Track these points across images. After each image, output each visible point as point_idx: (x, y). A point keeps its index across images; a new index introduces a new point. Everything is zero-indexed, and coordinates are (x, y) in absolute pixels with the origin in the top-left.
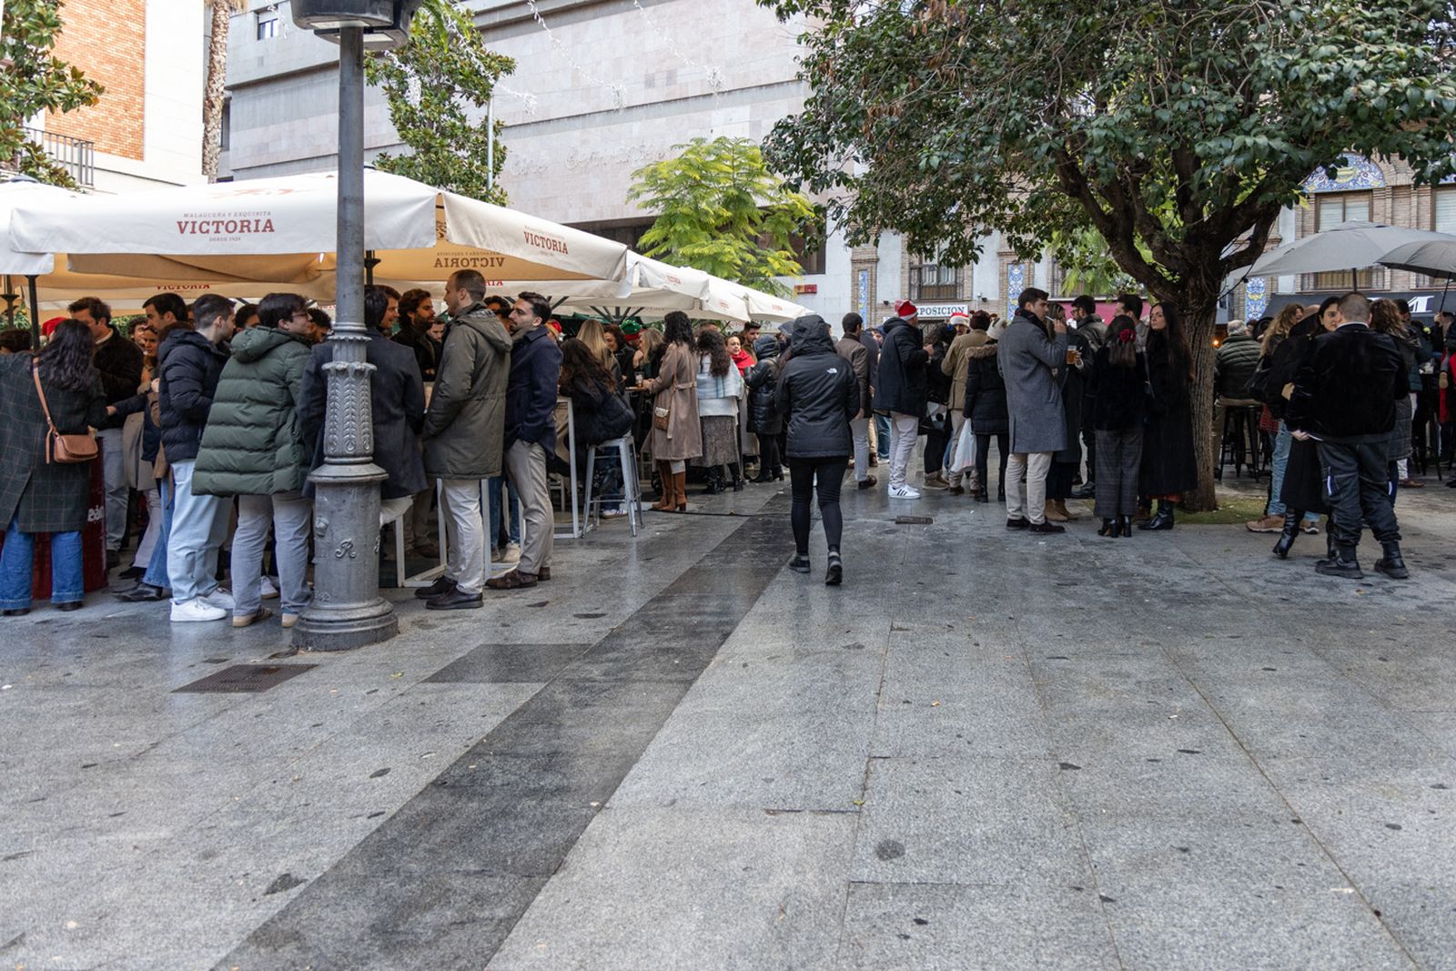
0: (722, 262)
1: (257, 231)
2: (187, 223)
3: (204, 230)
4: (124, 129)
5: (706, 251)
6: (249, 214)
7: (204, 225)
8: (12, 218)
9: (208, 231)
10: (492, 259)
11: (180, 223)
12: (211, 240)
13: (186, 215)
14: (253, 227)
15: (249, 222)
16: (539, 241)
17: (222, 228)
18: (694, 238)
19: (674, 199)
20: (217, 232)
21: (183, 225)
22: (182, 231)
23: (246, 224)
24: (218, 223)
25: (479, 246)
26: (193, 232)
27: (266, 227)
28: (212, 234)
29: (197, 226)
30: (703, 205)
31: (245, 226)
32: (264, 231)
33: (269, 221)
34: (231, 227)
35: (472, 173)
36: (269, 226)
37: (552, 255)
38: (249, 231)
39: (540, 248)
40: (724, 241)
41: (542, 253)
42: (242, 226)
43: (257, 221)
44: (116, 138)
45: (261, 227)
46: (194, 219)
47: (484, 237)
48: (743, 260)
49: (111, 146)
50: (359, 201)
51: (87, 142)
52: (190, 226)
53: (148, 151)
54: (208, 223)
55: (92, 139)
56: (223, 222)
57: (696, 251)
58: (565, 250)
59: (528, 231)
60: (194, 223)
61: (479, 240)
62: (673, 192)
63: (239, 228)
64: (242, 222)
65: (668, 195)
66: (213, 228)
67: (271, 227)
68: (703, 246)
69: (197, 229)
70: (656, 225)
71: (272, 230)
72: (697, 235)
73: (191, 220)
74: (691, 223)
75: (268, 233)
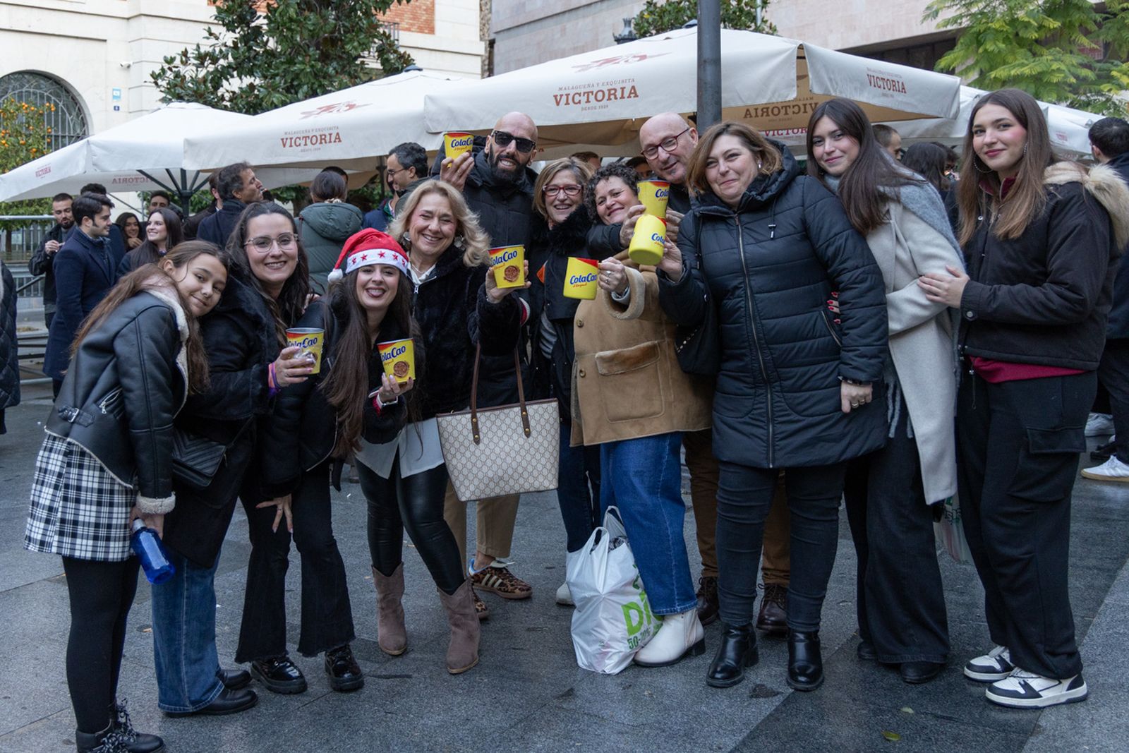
0: (1049, 83)
1: (622, 97)
2: (561, 96)
3: (576, 101)
4: (420, 7)
5: (1026, 71)
6: (615, 82)
7: (577, 96)
8: (425, 104)
9: (579, 102)
10: (805, 105)
11: (555, 96)
12: (583, 109)
13: (561, 89)
14: (619, 94)
15: (615, 90)
16: (880, 83)
17: (592, 97)
18: (1010, 59)
19: (982, 13)
20: (588, 101)
21: (558, 98)
22: (558, 103)
23: (613, 92)
24: (588, 93)
25: (833, 94)
26: (567, 103)
27: (631, 93)
28: (583, 104)
29: (570, 98)
30: (1021, 14)
31: (612, 94)
32: (629, 97)
33: (633, 88)
34: (600, 96)
35: (741, 10)
36: (634, 92)
37: (892, 96)
38: (616, 98)
39: (881, 90)
40: (1050, 58)
41: (884, 95)
42: (610, 95)
43: (623, 89)
44: (415, 18)
45: (626, 94)
46: (567, 92)
47: (837, 84)
48: (1077, 77)
49: (411, 24)
50: (717, 61)
51: (395, 24)
52: (564, 98)
53: (438, 25)
54: (580, 95)
55: (397, 20)
56: (592, 92)
57: (1013, 72)
58: (903, 90)
59: (870, 73)
60: (568, 95)
61: (833, 88)
62: (981, 5)
63: (606, 97)
64: (609, 90)
65: (974, 10)
66: (584, 99)
67: (635, 93)
68: (1023, 65)
69: (570, 101)
70: (959, 47)
71: (636, 96)
72: (1013, 53)
73: (564, 92)
74: (1006, 40)
75: (632, 99)
